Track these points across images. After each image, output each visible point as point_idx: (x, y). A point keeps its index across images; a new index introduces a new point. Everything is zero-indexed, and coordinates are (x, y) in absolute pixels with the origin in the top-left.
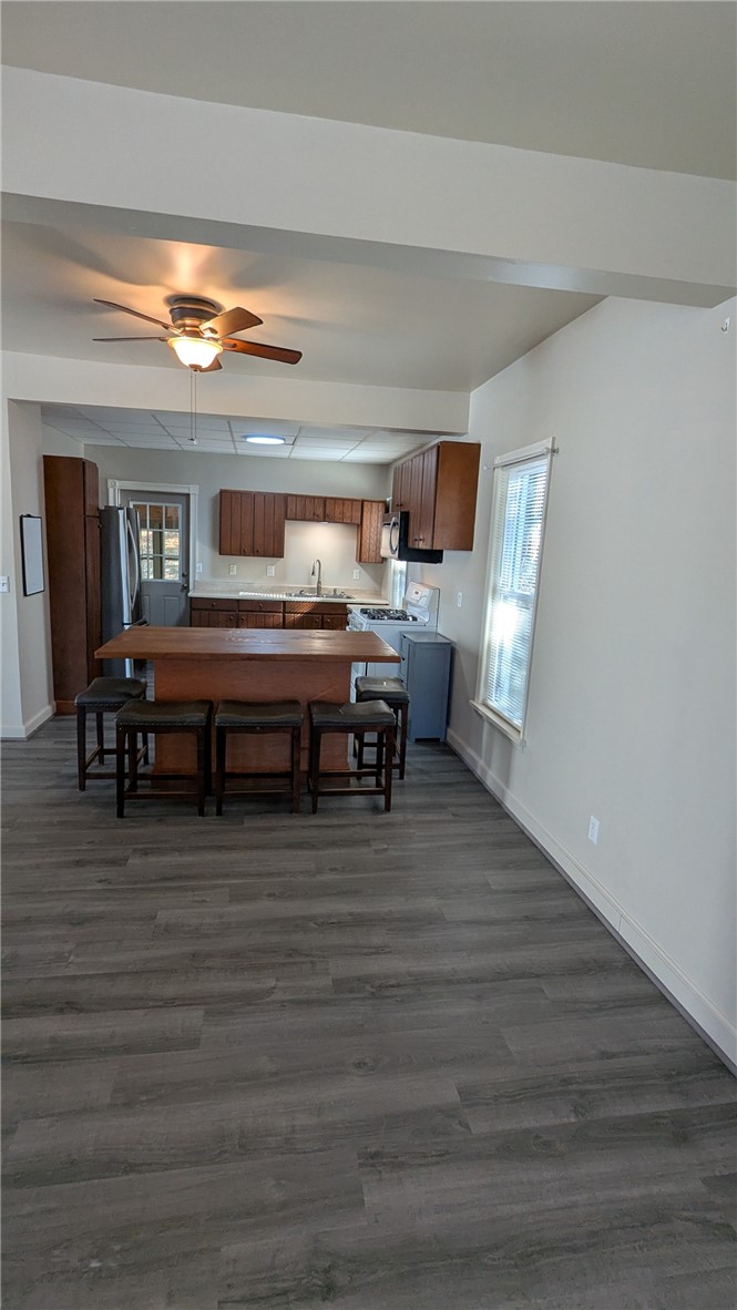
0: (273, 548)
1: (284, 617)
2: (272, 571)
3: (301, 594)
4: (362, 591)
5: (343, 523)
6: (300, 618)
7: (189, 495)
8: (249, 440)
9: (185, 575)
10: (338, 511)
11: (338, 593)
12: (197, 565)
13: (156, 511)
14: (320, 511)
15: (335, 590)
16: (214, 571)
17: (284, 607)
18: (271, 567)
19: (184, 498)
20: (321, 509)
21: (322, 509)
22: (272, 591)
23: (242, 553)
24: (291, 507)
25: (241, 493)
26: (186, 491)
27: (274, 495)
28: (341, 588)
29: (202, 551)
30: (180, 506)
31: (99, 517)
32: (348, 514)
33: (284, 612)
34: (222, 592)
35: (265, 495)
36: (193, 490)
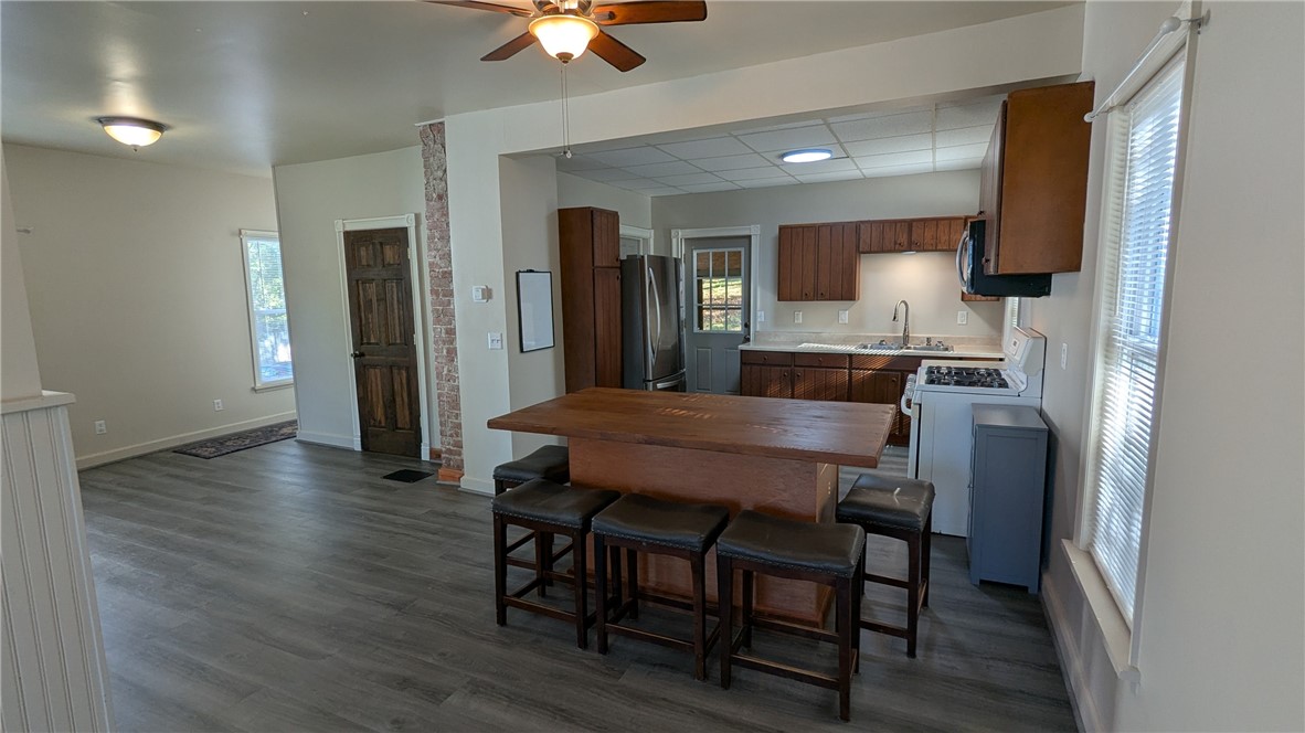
0: (844, 290)
1: (850, 375)
2: (845, 316)
3: (881, 344)
4: (971, 340)
5: (936, 250)
6: (871, 374)
7: (750, 236)
8: (787, 159)
9: (747, 326)
10: (928, 234)
11: (933, 343)
12: (759, 314)
13: (719, 257)
14: (903, 239)
15: (929, 339)
16: (777, 320)
17: (851, 363)
18: (844, 313)
19: (747, 240)
20: (905, 236)
21: (908, 236)
22: (845, 341)
23: (805, 297)
24: (865, 236)
25: (803, 227)
26: (746, 233)
27: (843, 225)
28: (936, 336)
29: (764, 297)
30: (742, 250)
31: (620, 268)
32: (944, 238)
33: (851, 368)
34: (785, 343)
35: (831, 226)
36: (754, 231)
